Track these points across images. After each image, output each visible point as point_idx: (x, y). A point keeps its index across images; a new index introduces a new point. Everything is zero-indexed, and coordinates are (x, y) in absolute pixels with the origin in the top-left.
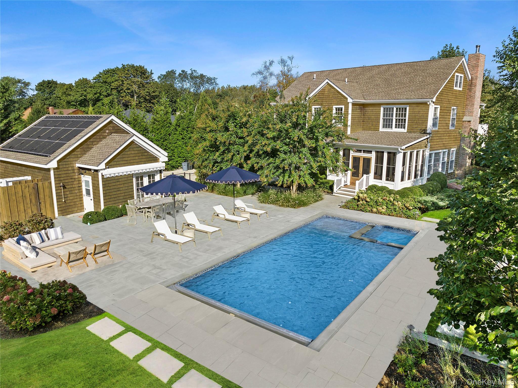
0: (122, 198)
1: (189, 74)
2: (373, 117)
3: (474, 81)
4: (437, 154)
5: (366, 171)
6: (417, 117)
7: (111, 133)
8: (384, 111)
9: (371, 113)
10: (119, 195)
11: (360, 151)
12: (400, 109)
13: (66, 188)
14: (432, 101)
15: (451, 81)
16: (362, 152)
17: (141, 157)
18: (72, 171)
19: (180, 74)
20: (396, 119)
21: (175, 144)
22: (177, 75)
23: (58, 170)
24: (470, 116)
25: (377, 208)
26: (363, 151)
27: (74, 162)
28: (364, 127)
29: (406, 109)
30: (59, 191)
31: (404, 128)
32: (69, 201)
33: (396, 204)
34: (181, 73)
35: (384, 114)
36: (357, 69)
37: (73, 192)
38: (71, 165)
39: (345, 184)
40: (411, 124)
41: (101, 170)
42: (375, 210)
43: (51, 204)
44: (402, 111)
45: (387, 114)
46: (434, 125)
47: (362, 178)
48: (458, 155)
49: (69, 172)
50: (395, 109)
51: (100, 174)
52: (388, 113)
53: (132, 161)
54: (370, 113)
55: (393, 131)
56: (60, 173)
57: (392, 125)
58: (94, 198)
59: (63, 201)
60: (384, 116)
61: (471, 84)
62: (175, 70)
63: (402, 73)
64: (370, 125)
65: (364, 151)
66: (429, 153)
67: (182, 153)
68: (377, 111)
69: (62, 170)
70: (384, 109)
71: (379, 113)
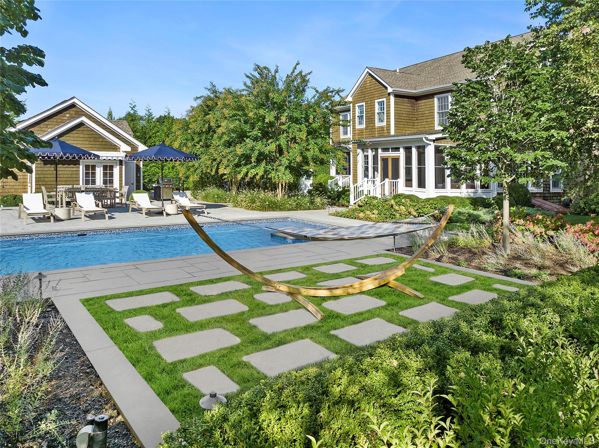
2: (427, 112)
7: (73, 118)
8: (438, 103)
16: (390, 150)
17: (93, 143)
26: (392, 148)
28: (418, 127)
35: (439, 107)
45: (442, 106)
50: (450, 98)
54: (423, 107)
60: (439, 110)
64: (425, 123)
68: (430, 103)
70: (439, 99)
71: (433, 105)
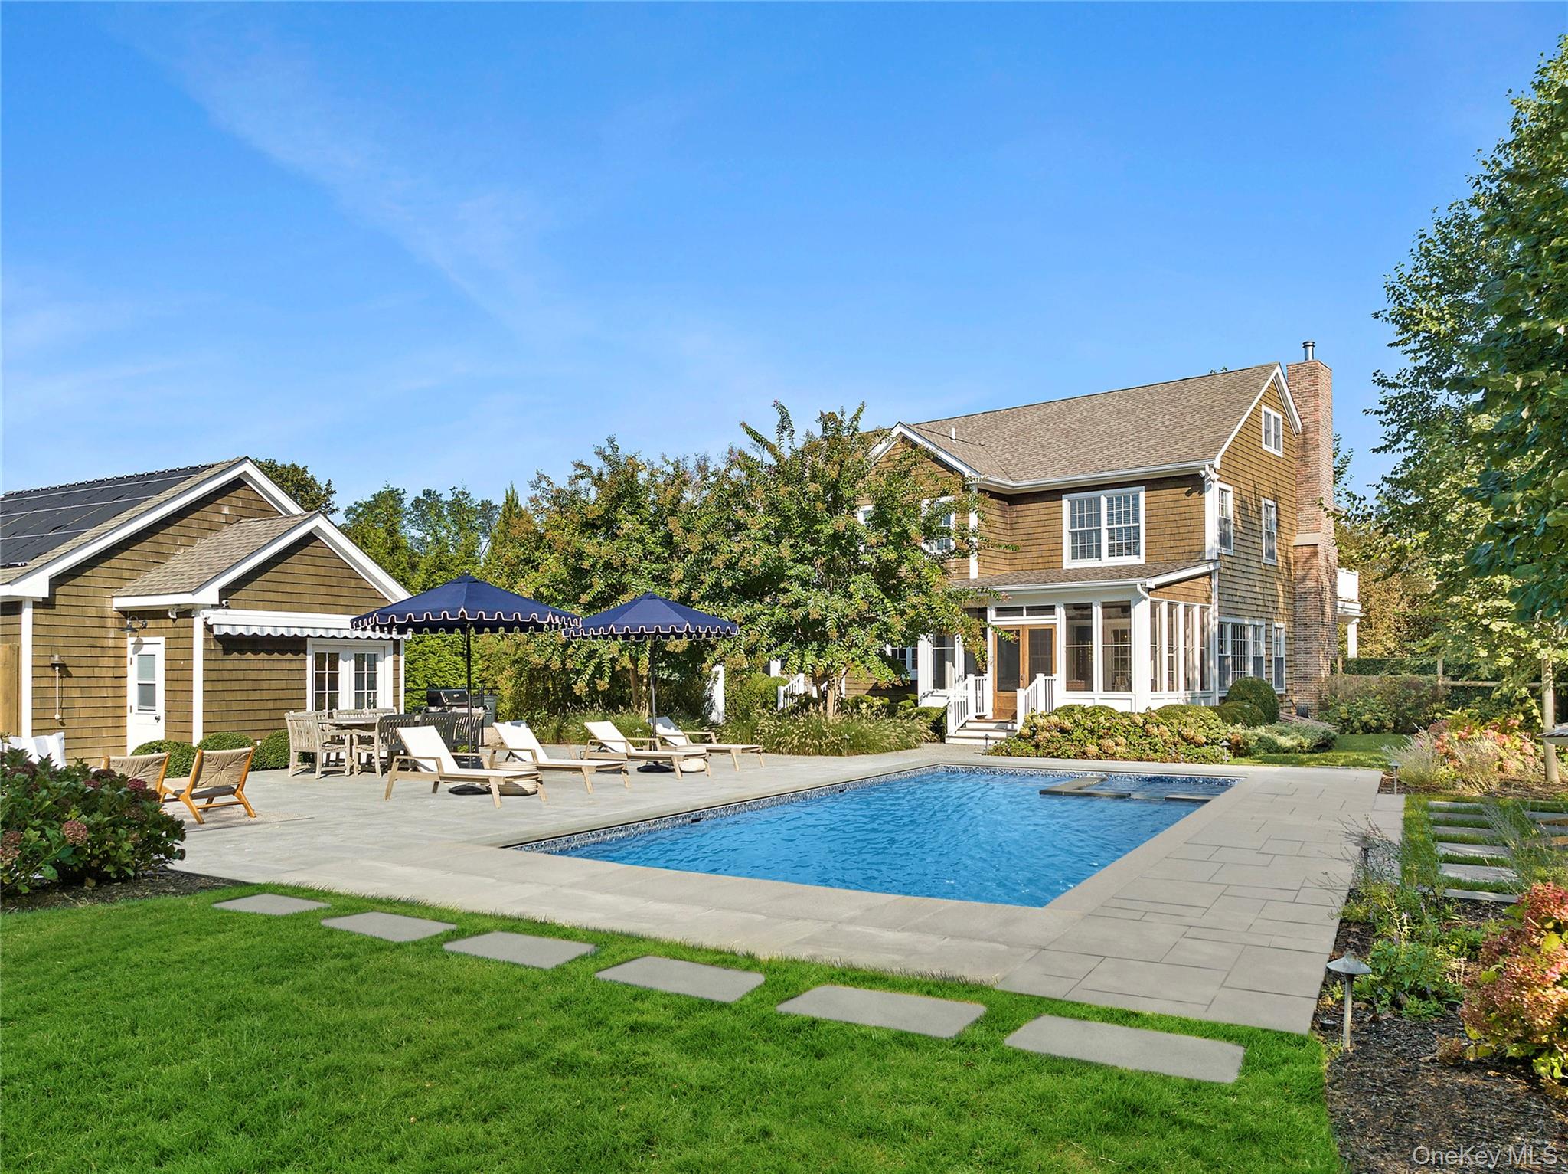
0: (264, 715)
1: (446, 502)
2: (1040, 530)
3: (1312, 435)
4: (1239, 629)
5: (1043, 664)
6: (1172, 517)
7: (239, 518)
8: (1073, 511)
9: (1035, 518)
10: (257, 705)
11: (1017, 611)
12: (1118, 500)
13: (70, 676)
14: (1211, 466)
15: (1252, 424)
16: (1025, 611)
17: (336, 591)
18: (96, 622)
19: (418, 500)
20: (1111, 531)
21: (417, 644)
22: (407, 504)
23: (50, 611)
24: (1312, 531)
25: (1098, 745)
26: (1028, 608)
27: (107, 593)
28: (1016, 562)
29: (1136, 498)
30: (44, 683)
31: (1137, 553)
32: (75, 723)
33: (1155, 731)
34: (421, 497)
35: (1073, 518)
36: (976, 418)
37: (95, 693)
38: (97, 602)
39: (979, 714)
40: (1156, 539)
41: (205, 607)
42: (1093, 749)
43: (10, 724)
44: (1127, 506)
45: (1081, 517)
46: (1224, 540)
47: (1033, 684)
48: (1293, 647)
49: (88, 622)
50: (1104, 501)
51: (198, 624)
52: (1086, 518)
53: (306, 599)
54: (1029, 519)
55: (1103, 565)
56: (57, 621)
57: (1099, 547)
58: (167, 711)
59: (57, 716)
60: (1073, 525)
61: (1305, 443)
62: (401, 491)
63: (1111, 414)
64: (1034, 554)
65: (1032, 610)
66: (1217, 622)
67: (440, 674)
68: (1051, 510)
69: (64, 611)
70: (1073, 503)
71: (1058, 516)
